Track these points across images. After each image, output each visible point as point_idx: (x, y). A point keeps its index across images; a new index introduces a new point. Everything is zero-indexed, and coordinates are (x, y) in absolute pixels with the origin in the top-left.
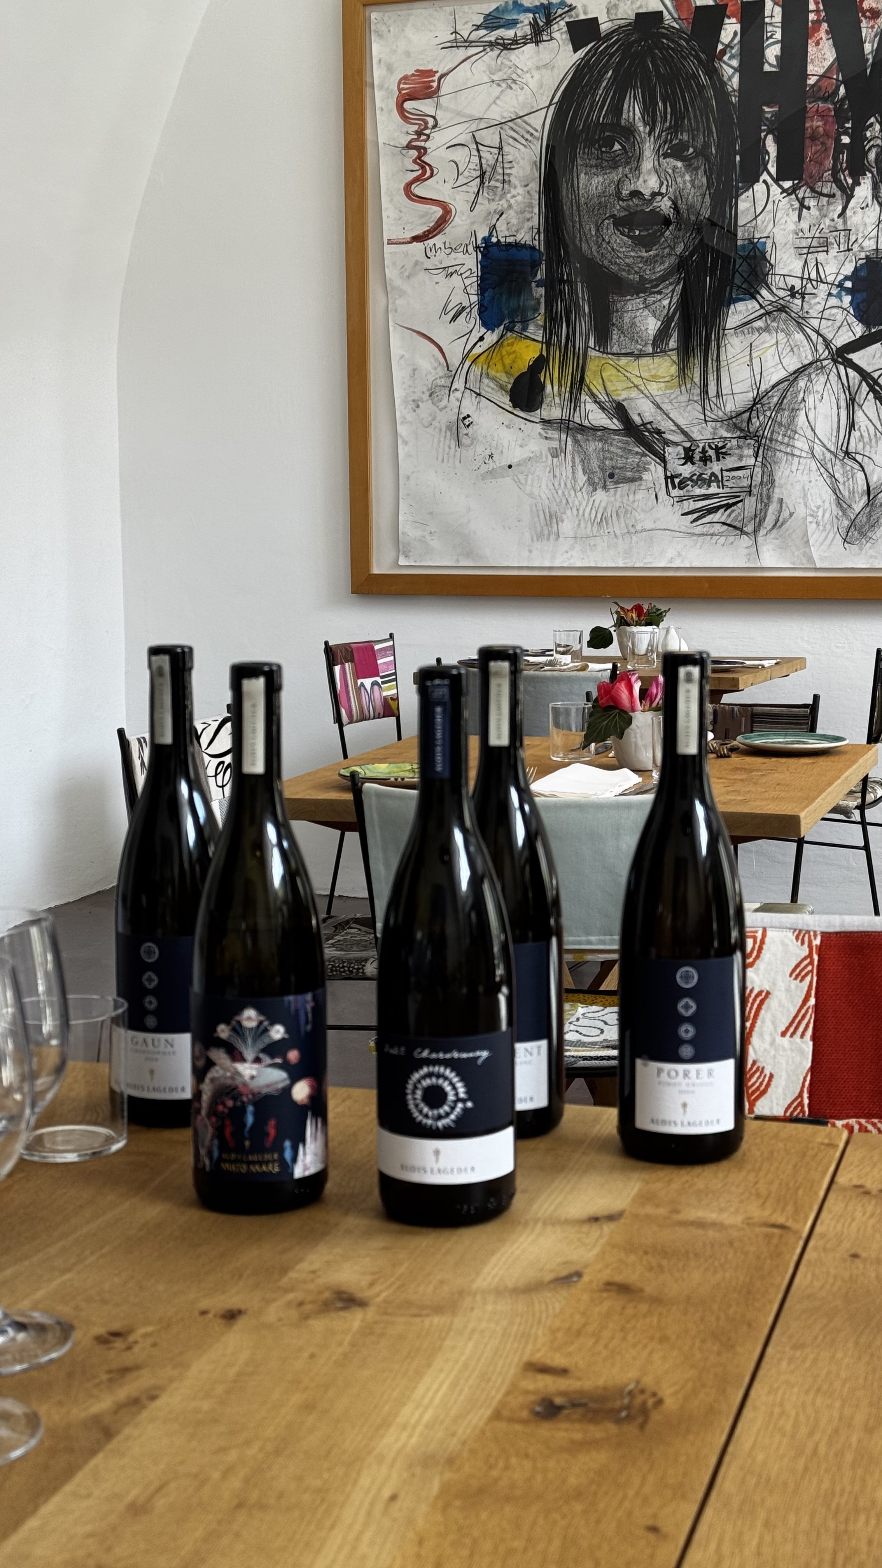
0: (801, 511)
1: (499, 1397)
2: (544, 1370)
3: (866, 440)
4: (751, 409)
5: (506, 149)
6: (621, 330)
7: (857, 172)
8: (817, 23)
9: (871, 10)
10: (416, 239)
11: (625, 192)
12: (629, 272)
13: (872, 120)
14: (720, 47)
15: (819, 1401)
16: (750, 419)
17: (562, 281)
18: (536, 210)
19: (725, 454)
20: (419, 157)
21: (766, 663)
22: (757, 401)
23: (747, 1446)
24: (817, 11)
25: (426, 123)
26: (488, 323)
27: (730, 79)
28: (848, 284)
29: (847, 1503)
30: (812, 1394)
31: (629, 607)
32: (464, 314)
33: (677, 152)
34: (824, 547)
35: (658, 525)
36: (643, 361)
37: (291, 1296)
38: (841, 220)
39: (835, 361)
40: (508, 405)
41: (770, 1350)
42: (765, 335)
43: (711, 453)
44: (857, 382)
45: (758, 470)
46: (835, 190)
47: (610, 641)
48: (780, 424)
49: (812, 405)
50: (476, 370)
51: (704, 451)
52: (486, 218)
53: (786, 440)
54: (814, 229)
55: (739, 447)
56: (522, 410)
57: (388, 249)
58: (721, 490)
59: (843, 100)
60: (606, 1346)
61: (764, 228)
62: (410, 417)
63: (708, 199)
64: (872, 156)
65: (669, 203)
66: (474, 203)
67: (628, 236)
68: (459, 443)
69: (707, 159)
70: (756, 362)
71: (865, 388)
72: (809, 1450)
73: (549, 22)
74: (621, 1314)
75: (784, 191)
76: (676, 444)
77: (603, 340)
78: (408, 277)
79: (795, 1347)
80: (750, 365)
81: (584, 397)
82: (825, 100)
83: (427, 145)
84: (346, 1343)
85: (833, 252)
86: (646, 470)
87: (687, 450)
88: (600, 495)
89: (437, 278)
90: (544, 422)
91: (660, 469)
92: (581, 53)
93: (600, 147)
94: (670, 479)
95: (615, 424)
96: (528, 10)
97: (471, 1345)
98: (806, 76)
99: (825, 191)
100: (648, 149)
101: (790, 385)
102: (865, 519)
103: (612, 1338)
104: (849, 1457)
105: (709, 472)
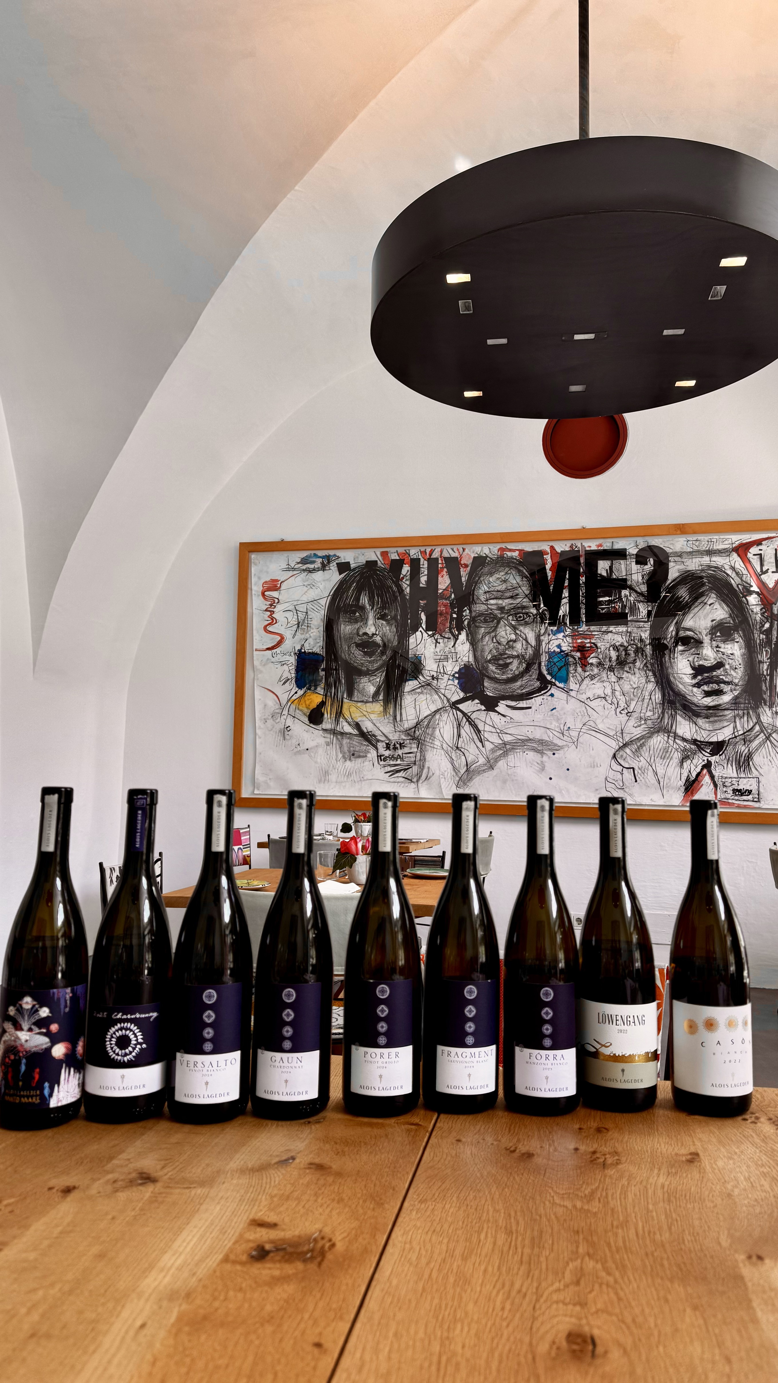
0: (437, 773)
1: (230, 1245)
2: (261, 1224)
3: (466, 742)
4: (415, 727)
5: (309, 613)
6: (358, 690)
7: (460, 629)
8: (442, 568)
9: (465, 564)
10: (268, 649)
11: (361, 633)
12: (362, 666)
13: (466, 608)
14: (402, 576)
15: (434, 1238)
16: (415, 731)
17: (332, 669)
18: (322, 639)
19: (404, 746)
20: (271, 615)
21: (422, 841)
22: (418, 724)
23: (388, 1273)
24: (442, 563)
25: (274, 601)
26: (300, 685)
27: (406, 589)
28: (457, 675)
29: (449, 1314)
30: (430, 1233)
31: (360, 814)
32: (289, 682)
33: (383, 617)
34: (448, 789)
35: (374, 777)
36: (368, 705)
37: (110, 1176)
38: (453, 649)
39: (452, 708)
40: (307, 722)
41: (406, 1204)
42: (421, 695)
43: (398, 746)
44: (461, 717)
45: (418, 754)
46: (450, 636)
47: (351, 830)
48: (428, 734)
49: (442, 726)
50: (293, 706)
51: (395, 745)
52: (299, 642)
53: (431, 741)
54: (442, 652)
55: (410, 743)
56: (314, 724)
57: (255, 653)
58: (402, 762)
59: (454, 599)
60: (304, 1207)
61: (420, 650)
62: (262, 726)
63: (396, 637)
64: (466, 623)
65: (380, 638)
66: (295, 635)
67: (362, 651)
68: (284, 739)
69: (396, 621)
70: (417, 707)
71: (464, 720)
72: (426, 1276)
73: (329, 562)
74: (316, 1184)
75: (429, 635)
76: (382, 741)
77: (350, 695)
78: (264, 665)
79: (421, 1202)
80: (415, 708)
81: (341, 719)
82: (446, 599)
83: (274, 610)
84: (137, 1208)
85: (450, 661)
86: (369, 752)
87: (387, 744)
88: (348, 763)
89: (277, 666)
90: (323, 730)
91: (375, 752)
92: (343, 575)
93: (350, 614)
94: (379, 757)
95: (355, 732)
96: (320, 557)
97: (218, 1208)
98: (438, 589)
99: (446, 636)
100: (371, 615)
101: (432, 717)
102: (465, 777)
103: (308, 1200)
104: (452, 1280)
105: (397, 754)
